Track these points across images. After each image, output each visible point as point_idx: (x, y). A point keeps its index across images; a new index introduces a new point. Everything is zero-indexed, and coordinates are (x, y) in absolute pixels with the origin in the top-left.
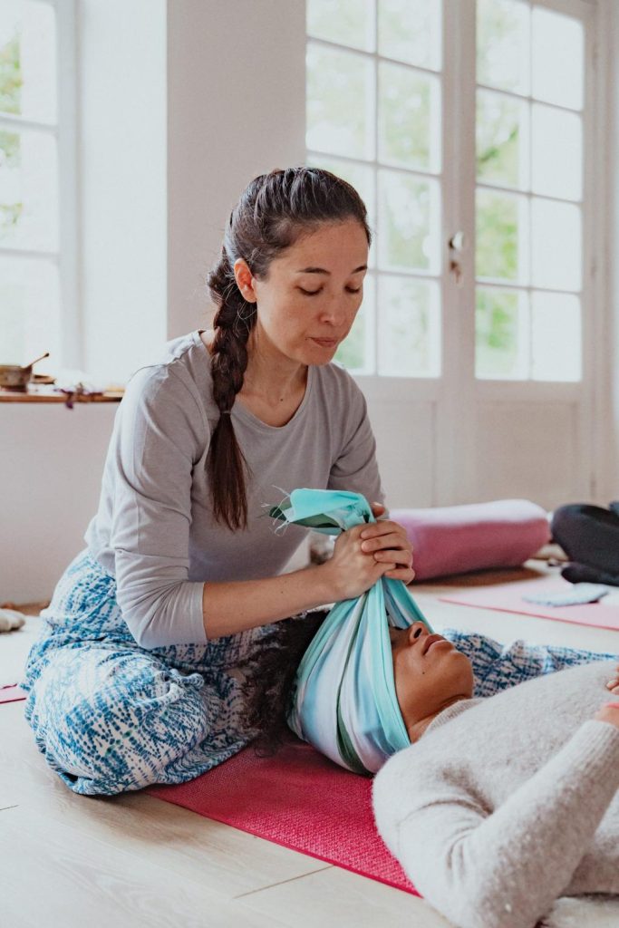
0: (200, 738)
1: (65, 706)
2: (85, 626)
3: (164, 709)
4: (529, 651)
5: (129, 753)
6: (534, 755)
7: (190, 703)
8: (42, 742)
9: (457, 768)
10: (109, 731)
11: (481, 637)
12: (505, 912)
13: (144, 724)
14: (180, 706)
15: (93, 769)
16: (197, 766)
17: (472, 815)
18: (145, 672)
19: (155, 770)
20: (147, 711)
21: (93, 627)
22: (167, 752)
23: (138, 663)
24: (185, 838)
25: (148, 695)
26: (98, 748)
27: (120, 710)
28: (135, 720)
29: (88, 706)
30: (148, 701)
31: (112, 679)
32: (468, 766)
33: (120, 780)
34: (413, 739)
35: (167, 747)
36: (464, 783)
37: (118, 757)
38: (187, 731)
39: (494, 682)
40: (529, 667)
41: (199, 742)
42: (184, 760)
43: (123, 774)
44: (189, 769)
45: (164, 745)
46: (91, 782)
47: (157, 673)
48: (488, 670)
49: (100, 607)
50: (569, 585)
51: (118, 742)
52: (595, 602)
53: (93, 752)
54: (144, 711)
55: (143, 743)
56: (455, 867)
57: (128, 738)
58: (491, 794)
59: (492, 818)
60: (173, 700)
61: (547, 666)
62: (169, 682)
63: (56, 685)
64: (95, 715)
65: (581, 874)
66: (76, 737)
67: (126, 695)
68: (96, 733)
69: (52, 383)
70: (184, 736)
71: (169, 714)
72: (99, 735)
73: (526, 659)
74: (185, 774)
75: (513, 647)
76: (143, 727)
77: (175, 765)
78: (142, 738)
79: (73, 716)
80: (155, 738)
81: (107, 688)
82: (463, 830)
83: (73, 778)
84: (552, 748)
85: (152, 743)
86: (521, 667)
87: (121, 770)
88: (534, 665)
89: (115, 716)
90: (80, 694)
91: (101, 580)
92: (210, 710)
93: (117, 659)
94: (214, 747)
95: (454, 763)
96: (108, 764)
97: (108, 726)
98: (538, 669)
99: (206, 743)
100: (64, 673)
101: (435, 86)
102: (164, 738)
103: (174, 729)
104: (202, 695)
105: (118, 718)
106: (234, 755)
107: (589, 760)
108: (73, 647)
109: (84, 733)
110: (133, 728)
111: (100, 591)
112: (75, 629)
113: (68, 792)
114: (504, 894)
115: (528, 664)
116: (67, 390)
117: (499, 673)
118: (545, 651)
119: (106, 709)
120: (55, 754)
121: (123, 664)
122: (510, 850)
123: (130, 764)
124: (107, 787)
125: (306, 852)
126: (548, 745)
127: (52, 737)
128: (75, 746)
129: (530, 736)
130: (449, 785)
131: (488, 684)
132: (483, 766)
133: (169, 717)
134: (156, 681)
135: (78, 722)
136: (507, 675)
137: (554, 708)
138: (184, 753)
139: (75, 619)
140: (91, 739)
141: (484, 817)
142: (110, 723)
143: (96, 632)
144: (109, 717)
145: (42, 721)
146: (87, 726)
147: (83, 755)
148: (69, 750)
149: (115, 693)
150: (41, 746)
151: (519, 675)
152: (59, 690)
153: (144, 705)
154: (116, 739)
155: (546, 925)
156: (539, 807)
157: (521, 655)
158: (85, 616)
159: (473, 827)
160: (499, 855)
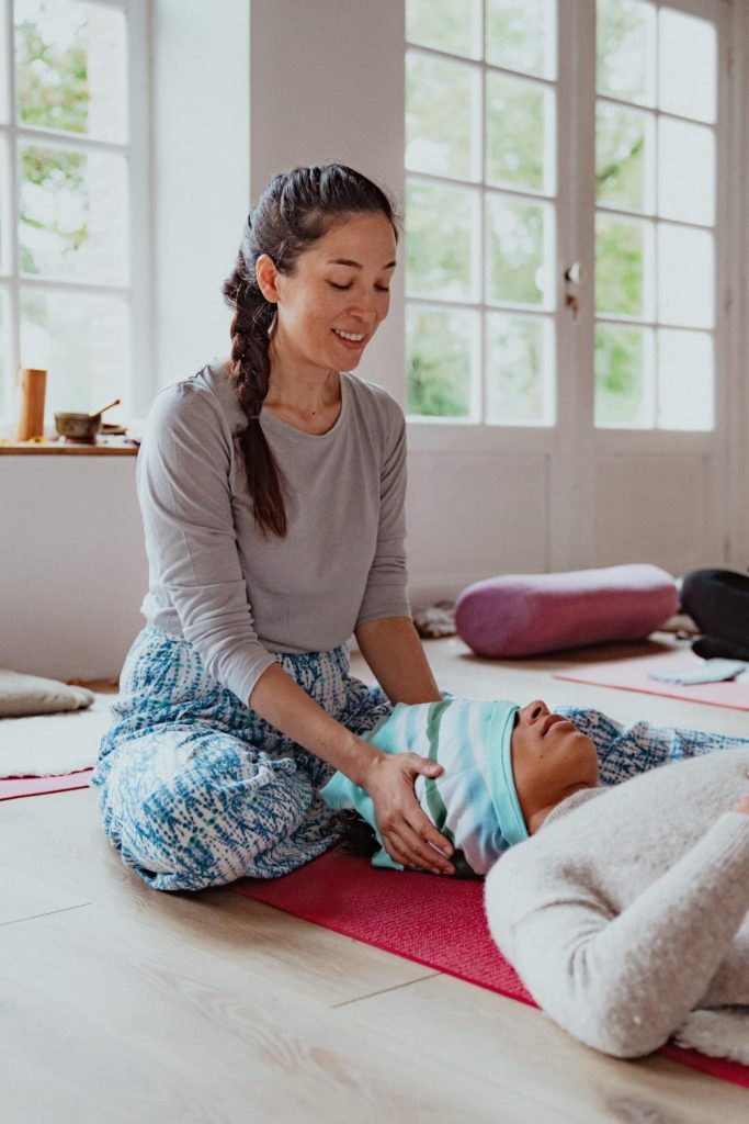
0: (291, 828)
1: (141, 793)
2: (153, 698)
3: (253, 795)
4: (655, 732)
5: (214, 843)
6: (665, 850)
7: (280, 789)
8: (117, 837)
9: (579, 865)
10: (192, 818)
11: (599, 714)
12: (633, 1025)
13: (230, 810)
14: (270, 792)
15: (175, 861)
16: (288, 860)
17: (596, 917)
18: (229, 753)
19: (243, 862)
20: (232, 795)
21: (161, 698)
22: (256, 843)
23: (222, 744)
24: (277, 942)
25: (234, 777)
26: (180, 838)
27: (202, 795)
28: (219, 806)
29: (167, 792)
30: (233, 784)
31: (192, 762)
32: (591, 863)
33: (205, 874)
35: (255, 836)
36: (587, 882)
37: (202, 847)
38: (278, 819)
39: (616, 764)
40: (656, 748)
41: (290, 833)
42: (274, 853)
43: (209, 867)
44: (280, 863)
45: (253, 833)
47: (244, 754)
48: (608, 750)
49: (165, 672)
51: (202, 830)
52: (730, 679)
53: (174, 842)
54: (229, 796)
55: (229, 831)
56: (578, 975)
57: (213, 826)
58: (618, 894)
59: (618, 921)
60: (262, 784)
61: (675, 749)
62: (257, 764)
63: (130, 770)
64: (175, 802)
65: (719, 982)
66: (155, 827)
67: (209, 779)
68: (177, 821)
69: (123, 433)
70: (274, 825)
71: (259, 800)
72: (180, 823)
73: (651, 740)
74: (275, 869)
75: (636, 727)
76: (229, 813)
77: (265, 857)
78: (228, 827)
79: (151, 804)
80: (242, 825)
81: (187, 772)
82: (586, 933)
83: (152, 875)
84: (686, 843)
85: (239, 831)
86: (647, 749)
87: (206, 861)
88: (660, 746)
89: (197, 801)
90: (158, 779)
91: (162, 647)
92: (302, 798)
93: (198, 739)
94: (307, 839)
95: (576, 859)
96: (191, 855)
97: (190, 813)
98: (664, 751)
99: (298, 835)
100: (140, 760)
101: (549, 98)
102: (253, 826)
103: (263, 817)
104: (293, 781)
105: (200, 804)
106: (329, 849)
107: (726, 856)
108: (144, 733)
109: (163, 822)
110: (217, 815)
111: (163, 658)
112: (145, 705)
114: (632, 1005)
115: (653, 745)
116: (134, 440)
117: (621, 754)
118: (673, 732)
119: (187, 794)
120: (132, 848)
121: (205, 744)
122: (639, 956)
123: (216, 855)
124: (191, 881)
125: (411, 958)
126: (682, 840)
127: (129, 830)
128: (154, 836)
129: (660, 830)
130: (570, 883)
131: (610, 766)
132: (609, 863)
133: (259, 804)
134: (242, 762)
135: (157, 809)
136: (631, 757)
137: (688, 799)
138: (274, 845)
139: (142, 696)
140: (172, 828)
141: (610, 919)
142: (191, 810)
143: (168, 705)
144: (190, 802)
145: (117, 813)
146: (167, 814)
147: (164, 846)
148: (149, 841)
149: (196, 776)
150: (117, 841)
151: (644, 757)
152: (135, 777)
153: (229, 788)
154: (200, 827)
155: (680, 1041)
156: (672, 909)
157: (646, 736)
158: (151, 688)
159: (597, 931)
160: (627, 961)
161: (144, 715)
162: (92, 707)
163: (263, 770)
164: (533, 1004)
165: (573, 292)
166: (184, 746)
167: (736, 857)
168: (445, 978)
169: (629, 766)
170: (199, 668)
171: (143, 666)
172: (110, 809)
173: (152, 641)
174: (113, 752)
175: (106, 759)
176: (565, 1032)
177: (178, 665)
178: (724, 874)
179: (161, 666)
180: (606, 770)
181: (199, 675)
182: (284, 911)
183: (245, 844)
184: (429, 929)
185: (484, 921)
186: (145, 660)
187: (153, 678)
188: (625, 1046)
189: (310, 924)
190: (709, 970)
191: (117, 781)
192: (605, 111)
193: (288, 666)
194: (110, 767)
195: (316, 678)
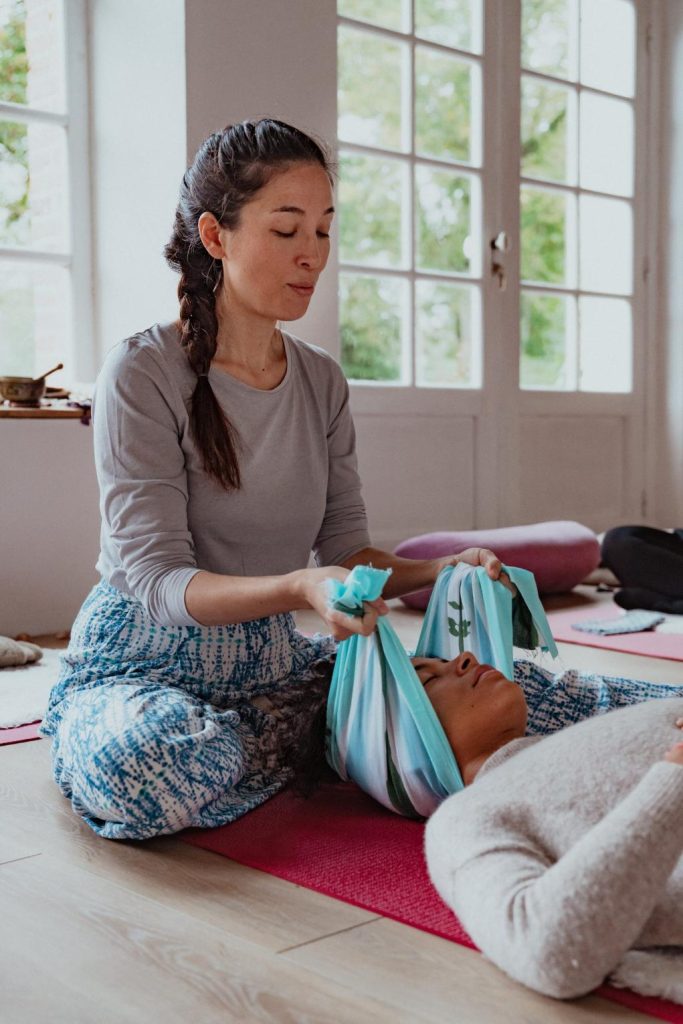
0: (236, 779)
1: (92, 746)
2: (105, 655)
3: (200, 748)
4: (584, 681)
5: (163, 795)
6: (599, 798)
7: (226, 742)
8: (67, 786)
9: (516, 813)
10: (142, 771)
11: (530, 664)
12: (571, 967)
13: (179, 763)
14: (217, 745)
15: (124, 812)
16: (232, 809)
17: (534, 863)
18: (177, 708)
19: (190, 813)
20: (180, 749)
21: (113, 655)
22: (203, 794)
23: (169, 699)
24: (225, 889)
25: (182, 731)
26: (130, 790)
27: (152, 748)
28: (168, 759)
29: (117, 745)
30: (181, 738)
31: (142, 716)
32: (528, 810)
33: (153, 824)
34: (467, 781)
35: (202, 788)
36: (523, 829)
37: (152, 799)
38: (224, 772)
39: (547, 712)
40: (584, 696)
41: (234, 784)
42: (218, 802)
43: (157, 818)
44: (224, 812)
45: (200, 786)
46: (123, 826)
47: (191, 709)
48: (539, 699)
49: (119, 632)
50: (622, 612)
51: (151, 783)
52: (650, 629)
53: (124, 794)
54: (178, 749)
55: (178, 784)
56: (517, 920)
57: (162, 779)
58: (556, 842)
59: (556, 869)
60: (209, 737)
61: (602, 696)
62: (204, 718)
63: (81, 724)
64: (126, 755)
65: (651, 927)
66: (105, 779)
67: (158, 733)
68: (127, 774)
69: (66, 397)
70: (220, 777)
71: (205, 754)
72: (130, 776)
73: (581, 688)
74: (220, 818)
75: (565, 676)
76: (178, 766)
77: (210, 808)
78: (176, 779)
79: (101, 756)
80: (190, 778)
81: (137, 726)
82: (525, 879)
83: (100, 823)
84: (618, 791)
85: (187, 784)
86: (576, 697)
87: (155, 812)
88: (589, 695)
89: (147, 755)
90: (108, 732)
91: (117, 606)
92: (246, 749)
93: (146, 694)
94: (250, 788)
95: (513, 807)
96: (141, 807)
97: (140, 766)
98: (593, 699)
99: (242, 786)
100: (89, 712)
101: (476, 72)
102: (200, 778)
103: (210, 770)
104: (238, 733)
105: (150, 757)
106: (272, 797)
107: (660, 805)
108: (95, 686)
109: (114, 774)
110: (166, 768)
111: (117, 617)
112: (96, 661)
113: (96, 837)
114: (570, 949)
115: (582, 693)
116: (82, 404)
117: (552, 703)
118: (600, 680)
119: (137, 748)
120: (82, 797)
121: (153, 699)
122: (577, 902)
123: (164, 807)
124: (140, 831)
125: (353, 902)
126: (614, 789)
127: (79, 780)
128: (104, 788)
129: (594, 778)
130: (507, 831)
131: (540, 714)
132: (545, 810)
133: (206, 757)
134: (190, 717)
135: (108, 762)
136: (561, 705)
137: (621, 748)
138: (219, 795)
139: (94, 651)
140: (122, 781)
141: (548, 866)
142: (142, 763)
143: (118, 662)
144: (140, 756)
145: (67, 764)
146: (117, 767)
147: (114, 797)
148: (99, 792)
149: (145, 730)
150: (67, 790)
151: (573, 705)
152: (85, 729)
153: (178, 742)
154: (149, 780)
155: (615, 981)
156: (607, 856)
157: (575, 685)
158: (104, 645)
159: (535, 877)
160: (565, 907)
161: (95, 669)
162: (41, 661)
163: (209, 724)
164: (472, 946)
165: (499, 260)
166: (133, 700)
167: (669, 806)
168: (386, 921)
169: (559, 713)
170: (153, 631)
171: (97, 623)
172: (61, 760)
173: (107, 599)
174: (62, 702)
175: (55, 709)
176: (504, 974)
177: (132, 626)
178: (659, 822)
179: (115, 625)
180: (537, 718)
181: (152, 637)
182: (228, 857)
183: (193, 795)
184: (370, 873)
185: (423, 866)
186: (99, 617)
187: (107, 635)
188: (563, 988)
189: (256, 871)
190: (643, 914)
191: (68, 734)
192: (528, 85)
193: (240, 631)
194: (60, 717)
195: (265, 642)
